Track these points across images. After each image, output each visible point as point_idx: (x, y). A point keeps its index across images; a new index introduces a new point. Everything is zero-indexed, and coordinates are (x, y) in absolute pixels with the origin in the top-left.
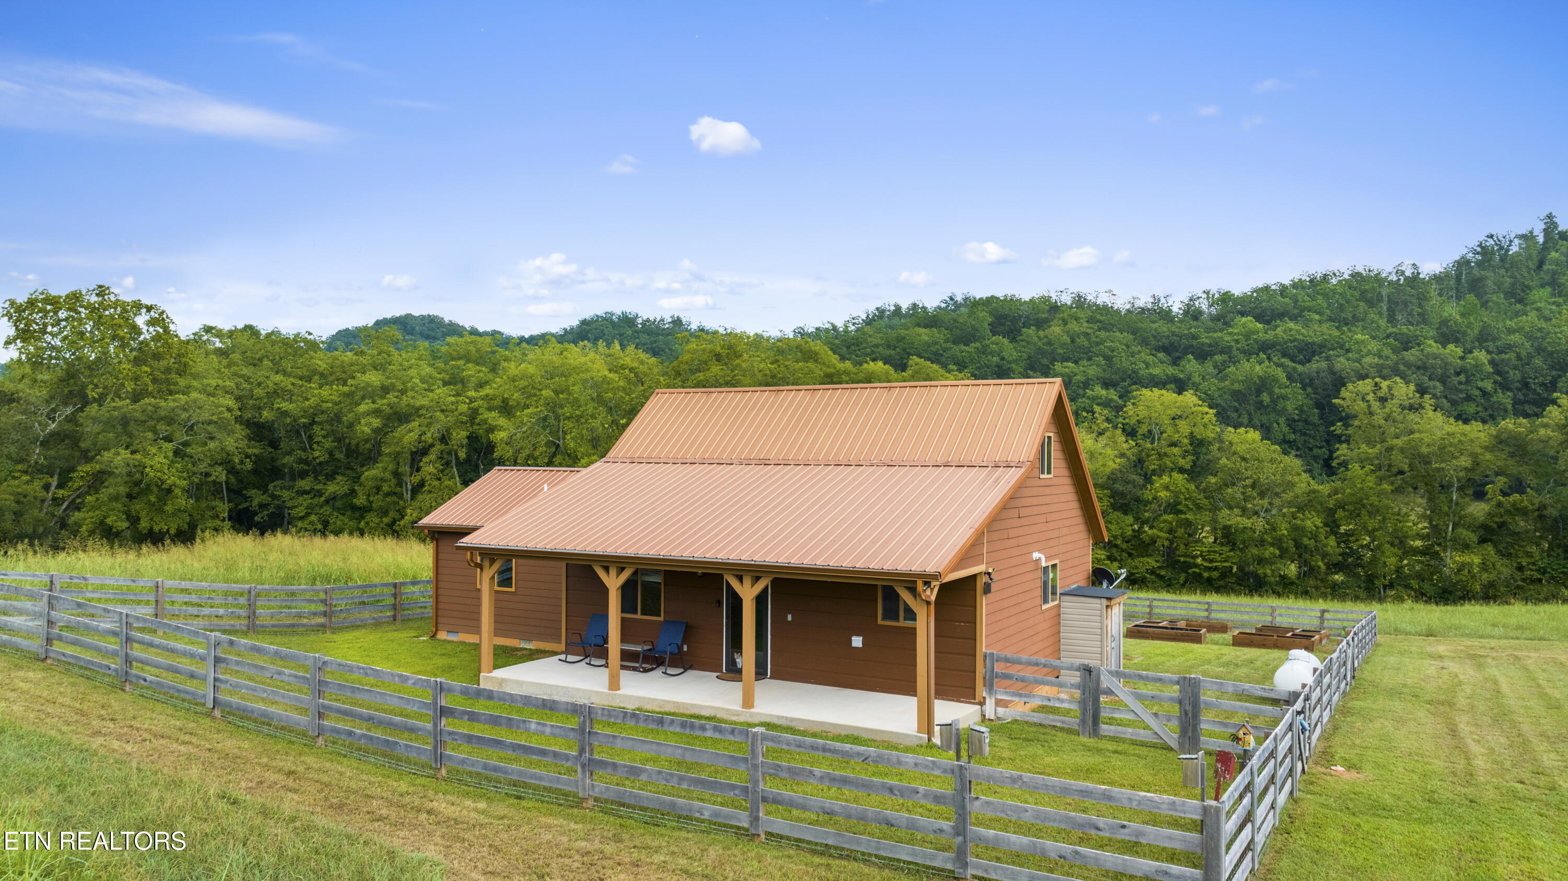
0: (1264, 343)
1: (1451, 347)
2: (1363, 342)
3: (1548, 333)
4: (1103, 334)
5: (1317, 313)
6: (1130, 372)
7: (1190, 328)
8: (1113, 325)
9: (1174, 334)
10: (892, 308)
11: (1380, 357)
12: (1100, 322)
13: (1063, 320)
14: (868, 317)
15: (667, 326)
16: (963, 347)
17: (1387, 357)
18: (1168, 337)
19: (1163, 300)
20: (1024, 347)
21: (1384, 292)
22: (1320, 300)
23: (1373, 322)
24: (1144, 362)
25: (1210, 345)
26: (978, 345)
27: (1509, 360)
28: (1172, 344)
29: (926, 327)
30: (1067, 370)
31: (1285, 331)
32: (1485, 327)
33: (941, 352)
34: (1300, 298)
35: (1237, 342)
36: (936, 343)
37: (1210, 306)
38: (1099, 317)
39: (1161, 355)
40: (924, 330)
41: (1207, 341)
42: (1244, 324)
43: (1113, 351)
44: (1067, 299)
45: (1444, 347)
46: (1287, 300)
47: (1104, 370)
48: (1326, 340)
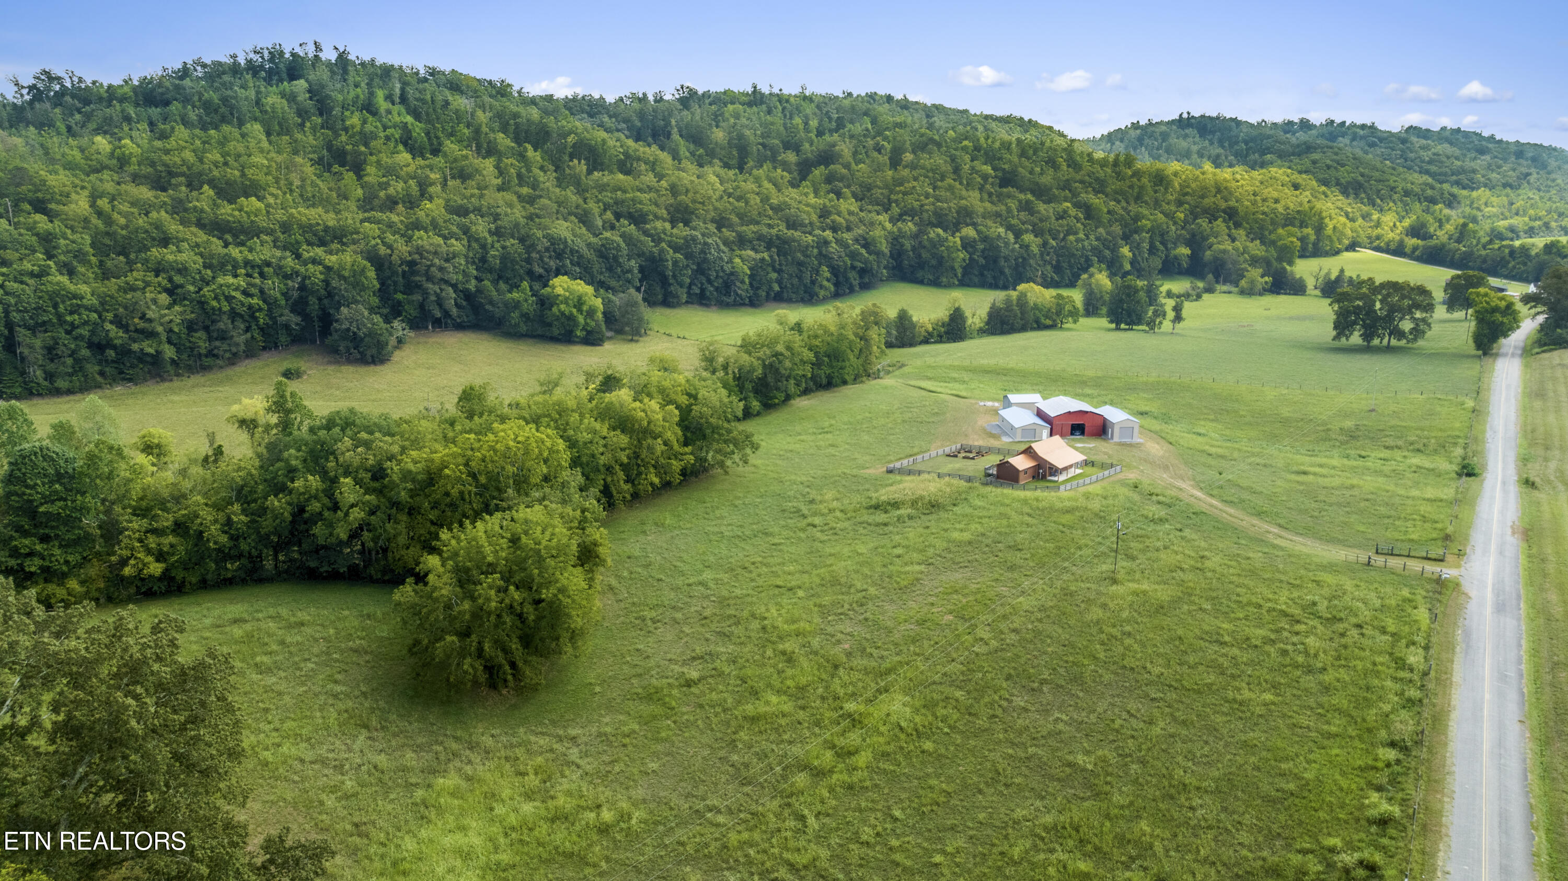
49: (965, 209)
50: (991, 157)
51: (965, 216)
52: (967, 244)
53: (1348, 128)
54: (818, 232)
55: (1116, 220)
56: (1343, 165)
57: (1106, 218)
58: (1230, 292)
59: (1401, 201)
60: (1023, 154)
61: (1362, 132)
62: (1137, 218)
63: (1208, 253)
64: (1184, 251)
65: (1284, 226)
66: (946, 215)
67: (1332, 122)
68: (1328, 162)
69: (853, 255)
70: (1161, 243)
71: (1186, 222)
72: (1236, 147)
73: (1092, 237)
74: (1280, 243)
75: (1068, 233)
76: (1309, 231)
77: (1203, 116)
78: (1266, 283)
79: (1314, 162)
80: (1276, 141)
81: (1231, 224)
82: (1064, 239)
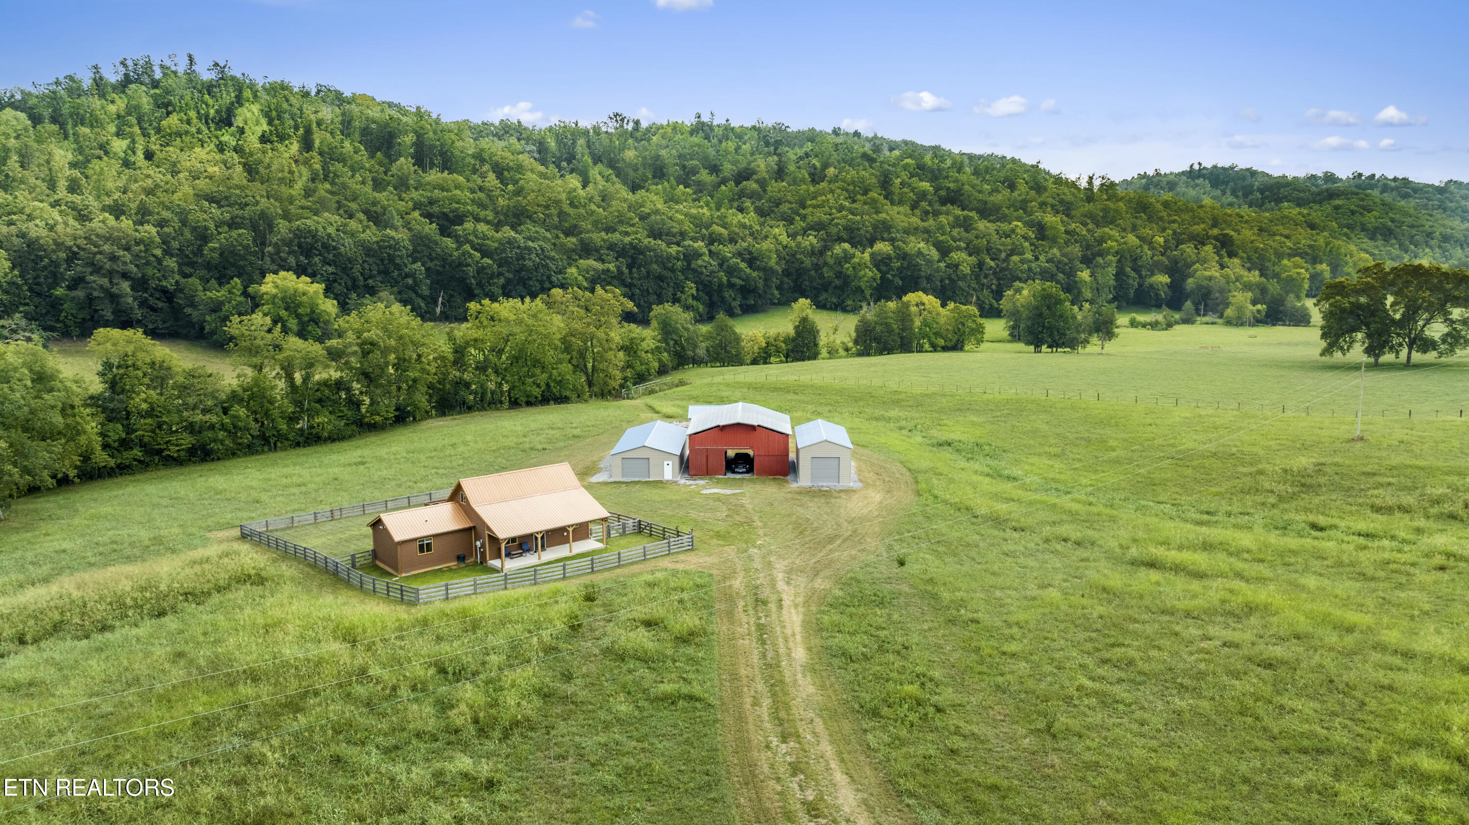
49: (884, 222)
50: (935, 175)
51: (882, 231)
52: (880, 262)
53: (1378, 181)
54: (688, 242)
55: (1076, 241)
56: (1369, 211)
57: (1062, 238)
58: (1213, 323)
59: (1440, 247)
60: (976, 173)
61: (1393, 184)
62: (1101, 241)
63: (1190, 280)
64: (1163, 279)
65: (1290, 256)
66: (859, 229)
67: (1360, 175)
68: (1352, 207)
69: (732, 271)
70: (1134, 269)
71: (1166, 247)
72: (1250, 197)
73: (1042, 258)
74: (1284, 275)
75: (1013, 252)
76: (1324, 267)
77: (1215, 167)
78: (1259, 311)
79: (1337, 208)
80: (1295, 189)
81: (1223, 252)
82: (1006, 259)
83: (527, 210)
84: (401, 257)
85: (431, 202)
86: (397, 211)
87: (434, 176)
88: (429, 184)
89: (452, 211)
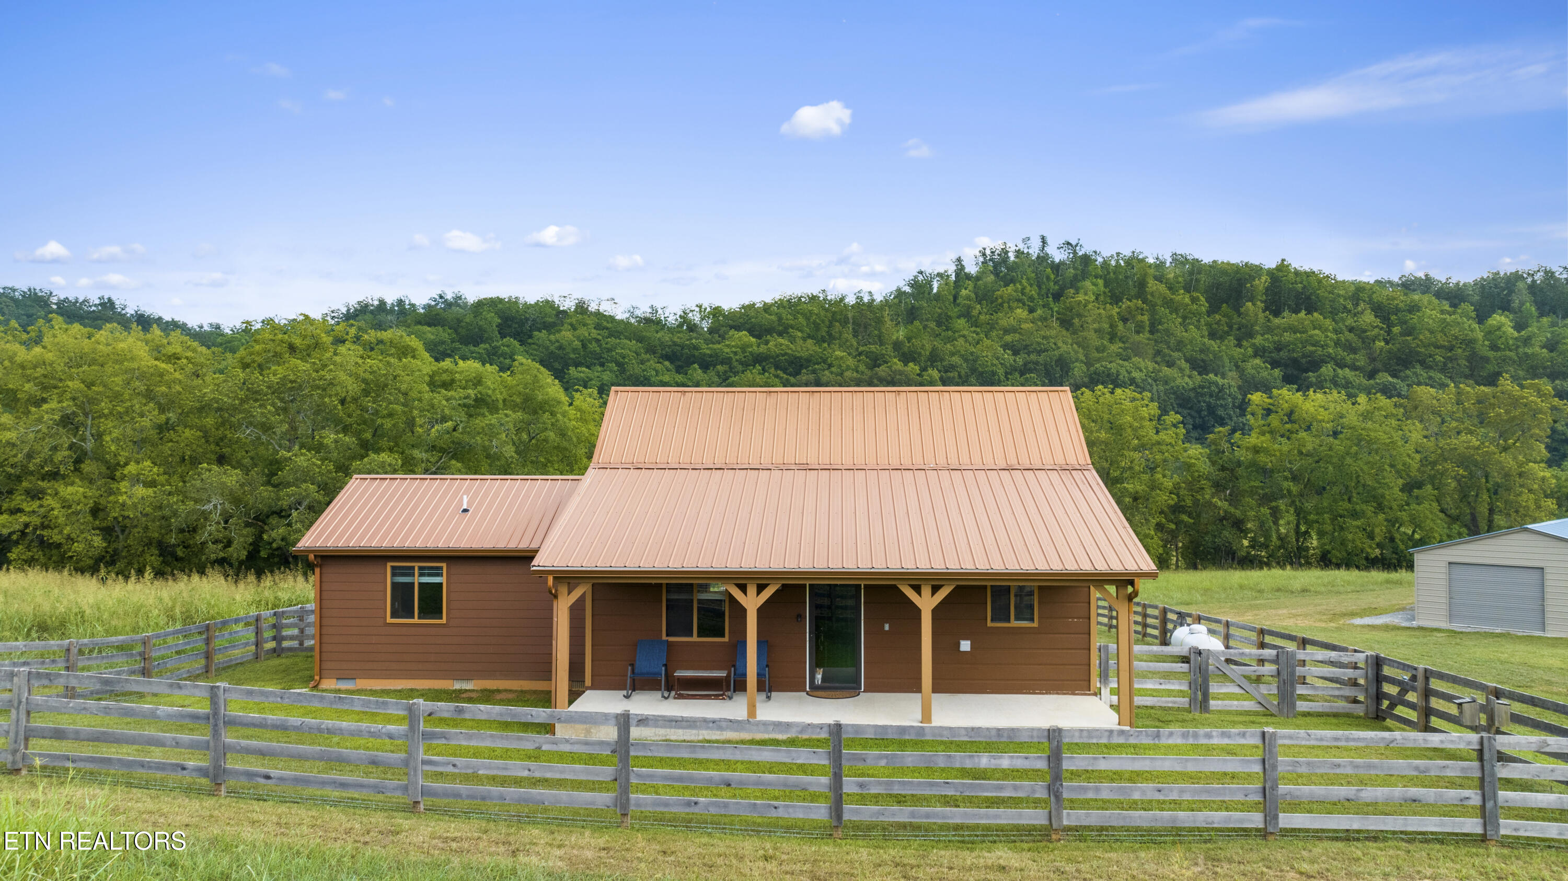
0: (758, 355)
1: (911, 365)
2: (842, 358)
3: (978, 357)
4: (612, 341)
5: (800, 331)
6: (642, 379)
7: (691, 339)
8: (621, 333)
9: (675, 344)
10: (376, 303)
11: (857, 372)
12: (607, 329)
13: (571, 325)
14: (348, 310)
15: (93, 308)
16: (472, 348)
17: (863, 372)
18: (669, 346)
19: (660, 311)
20: (535, 350)
21: (850, 315)
22: (801, 319)
23: (847, 341)
24: (654, 369)
25: (711, 356)
26: (487, 346)
27: (954, 378)
28: (674, 353)
29: (429, 325)
30: (582, 375)
31: (776, 346)
32: (934, 349)
33: (449, 352)
34: (784, 316)
35: (735, 353)
36: (443, 343)
37: (702, 319)
38: (605, 323)
39: (667, 363)
40: (429, 329)
41: (708, 352)
42: (740, 338)
43: (624, 358)
44: (568, 305)
45: (906, 365)
46: (773, 317)
47: (617, 376)
48: (811, 355)
83: (1418, 353)
84: (1225, 407)
85: (1279, 348)
86: (1231, 358)
87: (1287, 318)
88: (1278, 327)
89: (1304, 356)
